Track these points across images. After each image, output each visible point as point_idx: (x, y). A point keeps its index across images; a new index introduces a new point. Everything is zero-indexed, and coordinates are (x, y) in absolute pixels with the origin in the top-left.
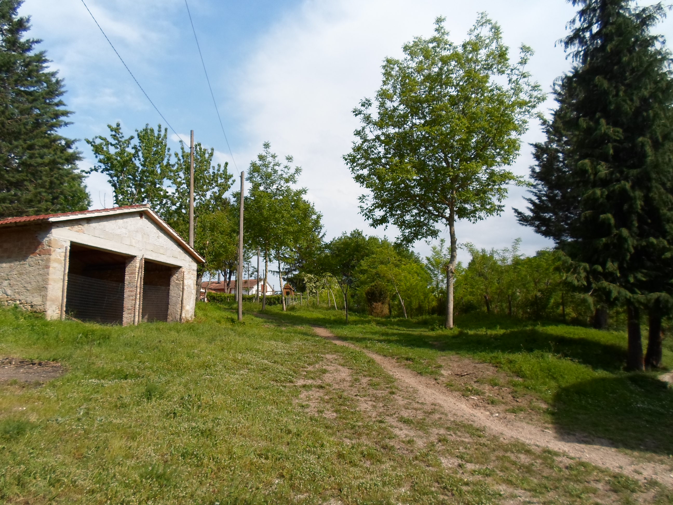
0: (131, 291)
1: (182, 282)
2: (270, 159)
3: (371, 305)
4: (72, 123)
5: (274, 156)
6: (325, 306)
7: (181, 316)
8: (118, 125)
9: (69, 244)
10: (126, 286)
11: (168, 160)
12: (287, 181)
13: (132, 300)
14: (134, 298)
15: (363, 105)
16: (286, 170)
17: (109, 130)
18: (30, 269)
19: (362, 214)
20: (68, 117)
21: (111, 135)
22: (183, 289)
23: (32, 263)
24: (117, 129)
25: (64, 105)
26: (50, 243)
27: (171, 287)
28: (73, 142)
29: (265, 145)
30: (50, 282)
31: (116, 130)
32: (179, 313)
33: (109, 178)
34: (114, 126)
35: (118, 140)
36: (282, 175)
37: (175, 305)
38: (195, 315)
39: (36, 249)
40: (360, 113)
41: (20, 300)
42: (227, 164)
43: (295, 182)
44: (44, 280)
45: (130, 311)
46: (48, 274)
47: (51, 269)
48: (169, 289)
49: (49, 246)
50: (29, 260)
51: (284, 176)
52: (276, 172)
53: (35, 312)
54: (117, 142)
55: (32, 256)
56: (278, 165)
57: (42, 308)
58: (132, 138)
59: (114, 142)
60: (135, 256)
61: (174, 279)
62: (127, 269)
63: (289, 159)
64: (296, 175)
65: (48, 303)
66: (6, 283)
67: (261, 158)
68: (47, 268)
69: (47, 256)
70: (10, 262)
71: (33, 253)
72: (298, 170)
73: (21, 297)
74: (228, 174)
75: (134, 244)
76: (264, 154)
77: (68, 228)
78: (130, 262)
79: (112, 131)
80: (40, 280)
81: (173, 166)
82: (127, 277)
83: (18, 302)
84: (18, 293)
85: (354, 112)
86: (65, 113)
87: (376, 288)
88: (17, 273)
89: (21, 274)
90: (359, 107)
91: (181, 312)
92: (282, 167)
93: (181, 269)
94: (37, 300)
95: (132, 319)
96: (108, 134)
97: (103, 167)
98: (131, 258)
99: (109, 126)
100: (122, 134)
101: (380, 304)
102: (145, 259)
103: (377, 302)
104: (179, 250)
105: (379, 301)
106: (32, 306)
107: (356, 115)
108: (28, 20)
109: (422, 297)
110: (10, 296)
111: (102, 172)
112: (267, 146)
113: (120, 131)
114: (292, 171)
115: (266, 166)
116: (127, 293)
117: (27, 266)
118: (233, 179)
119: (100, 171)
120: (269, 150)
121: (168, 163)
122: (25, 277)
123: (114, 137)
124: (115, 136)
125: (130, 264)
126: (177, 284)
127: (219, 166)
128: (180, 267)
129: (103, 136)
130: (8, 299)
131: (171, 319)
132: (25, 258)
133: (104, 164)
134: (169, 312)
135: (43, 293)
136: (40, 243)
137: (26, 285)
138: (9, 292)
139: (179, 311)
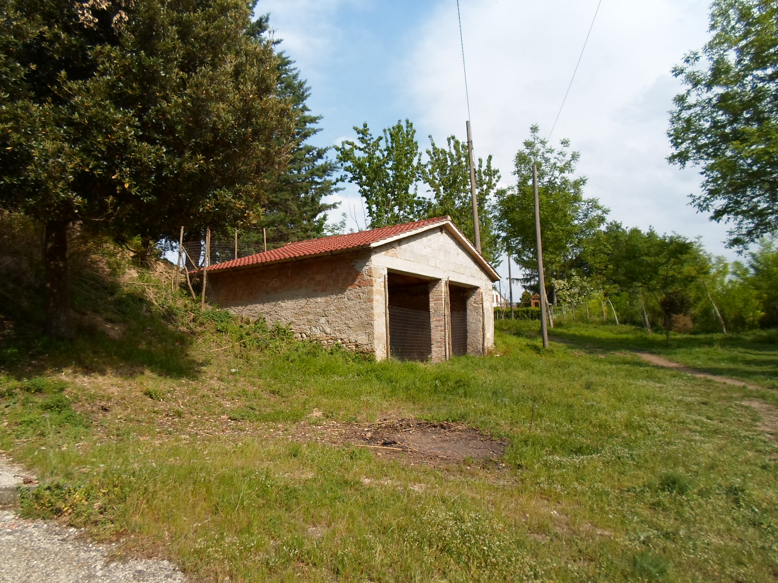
0: (439, 321)
1: (481, 305)
2: (538, 146)
3: (670, 317)
4: (322, 130)
5: (543, 142)
6: (598, 319)
7: (483, 345)
8: (365, 126)
9: (385, 272)
10: (432, 315)
11: (419, 160)
12: (562, 171)
13: (441, 331)
14: (443, 328)
15: (687, 61)
16: (561, 157)
17: (355, 132)
18: (350, 303)
19: (693, 204)
20: (317, 123)
21: (359, 138)
22: (483, 313)
23: (351, 296)
24: (366, 131)
25: (308, 110)
26: (371, 272)
27: (468, 312)
28: (325, 151)
29: (532, 129)
30: (375, 318)
31: (363, 132)
32: (481, 342)
33: (358, 188)
34: (361, 128)
35: (367, 143)
36: (555, 164)
37: (476, 332)
38: (495, 344)
39: (354, 280)
40: (682, 71)
41: (342, 339)
42: (490, 157)
43: (572, 171)
44: (367, 316)
45: (439, 344)
46: (372, 308)
47: (374, 302)
48: (466, 314)
49: (370, 276)
50: (348, 292)
51: (558, 164)
52: (547, 160)
53: (362, 352)
54: (365, 145)
55: (350, 288)
56: (551, 151)
57: (368, 347)
58: (380, 138)
59: (362, 146)
60: (440, 279)
61: (471, 302)
62: (431, 295)
63: (565, 143)
64: (572, 163)
65: (376, 342)
66: (323, 320)
67: (528, 145)
68: (369, 302)
69: (369, 287)
70: (326, 296)
71: (352, 285)
72: (574, 157)
73: (343, 336)
74: (492, 169)
75: (439, 266)
76: (531, 139)
77: (383, 253)
78: (434, 286)
79: (358, 133)
80: (363, 316)
81: (426, 166)
82: (432, 304)
83: (340, 341)
84: (339, 331)
85: (673, 72)
86: (313, 120)
87: (676, 296)
88: (335, 308)
89: (340, 309)
90: (681, 64)
91: (483, 340)
92: (555, 154)
93: (478, 290)
94: (362, 339)
95: (444, 353)
96: (354, 138)
97: (350, 175)
98: (436, 281)
99: (355, 129)
100: (371, 135)
101: (681, 315)
102: (450, 281)
103: (677, 314)
104: (476, 267)
105: (680, 312)
106: (357, 346)
107: (676, 75)
108: (267, 19)
109: (741, 305)
110: (330, 334)
111: (350, 182)
112: (534, 129)
113: (369, 132)
114: (568, 157)
115: (535, 154)
116: (433, 324)
117: (346, 299)
118: (498, 174)
119: (346, 181)
120: (537, 134)
121: (419, 163)
122: (345, 313)
123: (362, 140)
124: (362, 138)
125: (434, 289)
126: (476, 308)
127: (480, 160)
128: (477, 288)
129: (350, 140)
130: (328, 338)
131: (472, 349)
132: (342, 290)
133: (351, 172)
134: (469, 341)
135: (368, 331)
136: (358, 273)
137: (346, 322)
138: (328, 330)
139: (481, 339)
